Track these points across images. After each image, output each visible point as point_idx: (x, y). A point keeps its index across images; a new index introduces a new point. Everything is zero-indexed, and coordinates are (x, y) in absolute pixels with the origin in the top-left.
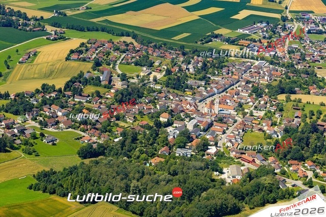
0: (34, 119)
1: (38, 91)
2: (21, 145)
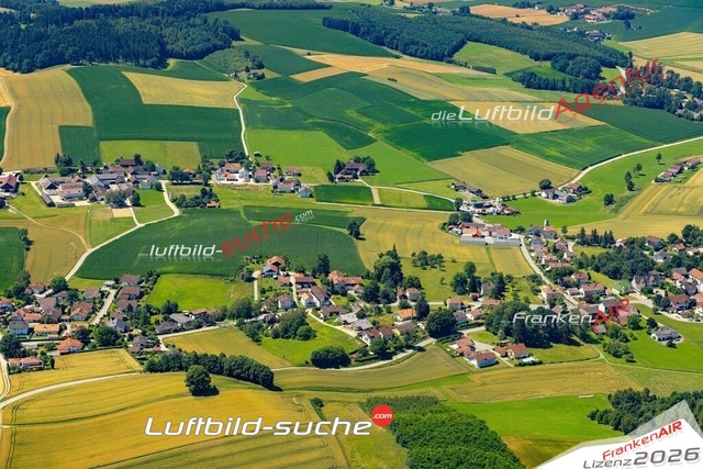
0: (647, 292)
1: (673, 239)
2: (604, 337)
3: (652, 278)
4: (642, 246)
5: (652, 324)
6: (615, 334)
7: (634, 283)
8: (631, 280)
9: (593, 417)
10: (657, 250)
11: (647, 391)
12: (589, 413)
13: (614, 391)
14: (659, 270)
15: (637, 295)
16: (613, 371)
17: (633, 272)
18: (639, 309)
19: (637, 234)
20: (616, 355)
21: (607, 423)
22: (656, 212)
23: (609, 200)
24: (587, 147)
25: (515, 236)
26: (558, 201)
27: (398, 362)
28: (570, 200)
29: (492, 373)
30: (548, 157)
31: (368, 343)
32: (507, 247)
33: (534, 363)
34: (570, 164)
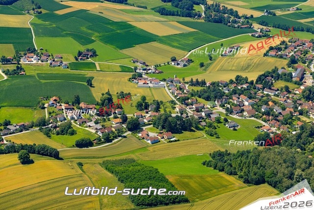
0: (222, 106)
1: (231, 82)
2: (206, 127)
3: (224, 100)
4: (218, 85)
5: (226, 120)
6: (210, 126)
7: (216, 102)
8: (215, 101)
9: (204, 164)
10: (225, 87)
11: (227, 151)
12: (202, 162)
13: (212, 152)
14: (227, 96)
15: (218, 107)
16: (211, 142)
17: (216, 97)
18: (220, 114)
19: (216, 80)
20: (211, 135)
21: (211, 166)
22: (222, 70)
23: (202, 65)
24: (190, 41)
25: (162, 83)
26: (179, 66)
27: (115, 143)
28: (185, 66)
29: (158, 146)
30: (173, 46)
31: (101, 135)
32: (159, 88)
33: (176, 141)
34: (183, 49)
